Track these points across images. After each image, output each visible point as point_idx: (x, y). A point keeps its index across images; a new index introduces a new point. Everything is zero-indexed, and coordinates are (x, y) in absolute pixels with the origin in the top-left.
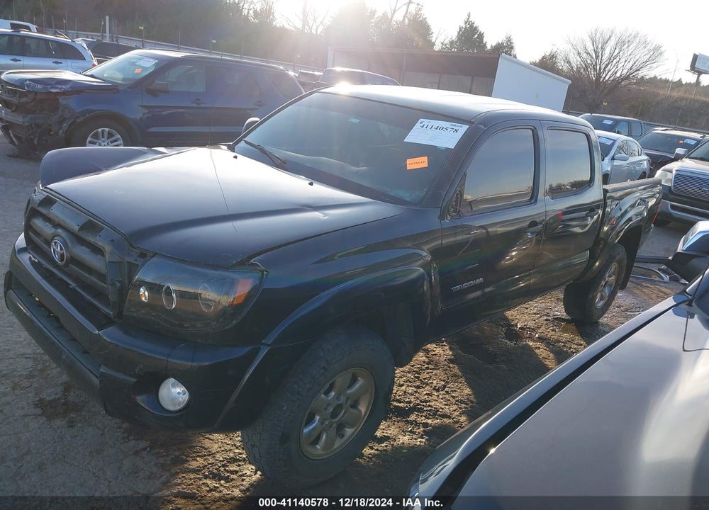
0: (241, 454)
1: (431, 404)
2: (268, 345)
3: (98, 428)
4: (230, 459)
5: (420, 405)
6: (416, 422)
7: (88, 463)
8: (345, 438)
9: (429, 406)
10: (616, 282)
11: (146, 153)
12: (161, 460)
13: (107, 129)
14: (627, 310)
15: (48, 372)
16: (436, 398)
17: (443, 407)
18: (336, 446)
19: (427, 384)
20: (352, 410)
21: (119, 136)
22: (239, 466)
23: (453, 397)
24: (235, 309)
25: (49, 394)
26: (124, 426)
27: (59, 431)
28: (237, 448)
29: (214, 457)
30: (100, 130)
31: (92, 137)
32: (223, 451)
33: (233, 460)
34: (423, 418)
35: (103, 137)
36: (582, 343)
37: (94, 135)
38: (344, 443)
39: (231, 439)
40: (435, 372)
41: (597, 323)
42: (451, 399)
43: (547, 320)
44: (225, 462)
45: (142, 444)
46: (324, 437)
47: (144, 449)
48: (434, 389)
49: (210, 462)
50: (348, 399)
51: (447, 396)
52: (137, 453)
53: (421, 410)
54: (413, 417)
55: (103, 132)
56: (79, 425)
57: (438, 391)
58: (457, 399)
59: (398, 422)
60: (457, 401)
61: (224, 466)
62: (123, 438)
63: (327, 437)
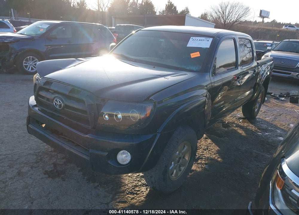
0: (138, 183)
1: (205, 155)
2: (160, 133)
3: (75, 180)
4: (135, 186)
5: (200, 156)
6: (202, 163)
7: (77, 194)
8: (181, 171)
9: (204, 156)
10: (261, 100)
11: (76, 61)
12: (107, 189)
13: (31, 57)
14: (265, 112)
15: (44, 160)
16: (206, 153)
17: (210, 156)
18: (179, 175)
19: (200, 148)
20: (183, 159)
21: (37, 59)
22: (139, 188)
23: (212, 152)
24: (146, 119)
25: (49, 168)
26: (85, 178)
27: (59, 183)
28: (135, 181)
29: (128, 186)
30: (28, 57)
31: (25, 61)
32: (130, 183)
33: (136, 186)
34: (204, 161)
35: (30, 60)
36: (253, 126)
37: (26, 60)
38: (182, 173)
39: (131, 178)
40: (201, 143)
41: (255, 118)
42: (212, 153)
43: (236, 119)
44: (133, 187)
45: (96, 184)
46: (175, 171)
47: (98, 186)
48: (204, 150)
49: (127, 188)
50: (182, 154)
51: (210, 152)
52: (95, 188)
53: (202, 158)
54: (199, 161)
55: (30, 58)
56: (67, 179)
57: (205, 150)
58: (214, 152)
59: (195, 164)
60: (214, 153)
61: (133, 189)
62: (87, 183)
63: (176, 171)
